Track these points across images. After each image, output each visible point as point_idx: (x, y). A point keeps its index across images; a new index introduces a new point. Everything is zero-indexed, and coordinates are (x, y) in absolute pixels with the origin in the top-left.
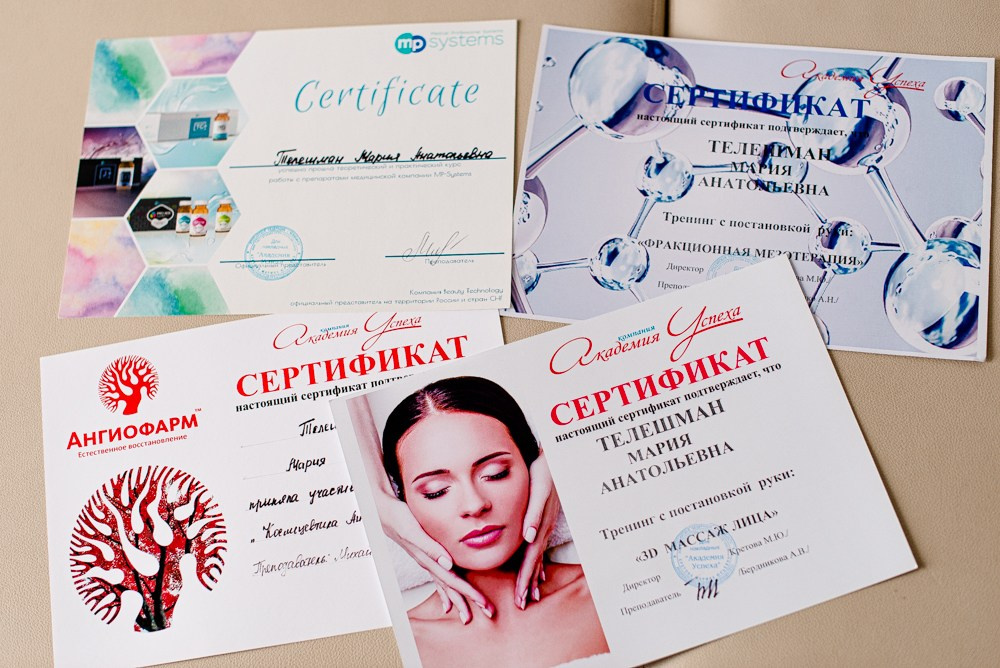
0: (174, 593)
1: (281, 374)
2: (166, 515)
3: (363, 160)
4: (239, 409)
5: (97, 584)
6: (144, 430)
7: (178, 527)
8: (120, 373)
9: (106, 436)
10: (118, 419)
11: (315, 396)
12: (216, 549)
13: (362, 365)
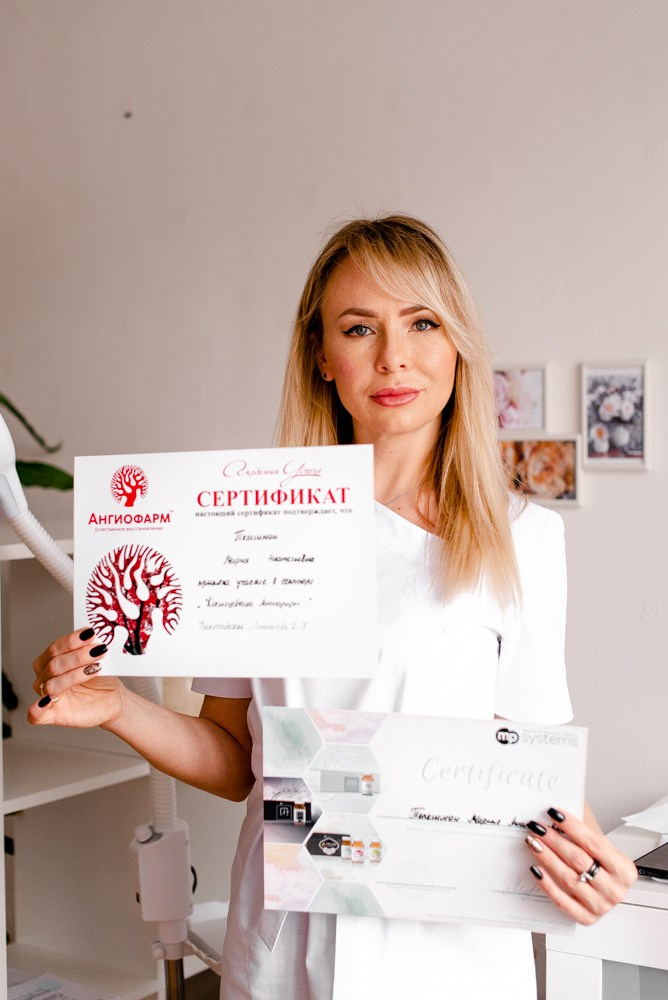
0: (147, 633)
1: (226, 494)
2: (145, 579)
4: (197, 515)
5: (101, 618)
6: (137, 519)
7: (152, 589)
8: (125, 476)
9: (113, 519)
11: (246, 514)
12: (175, 609)
13: (279, 497)
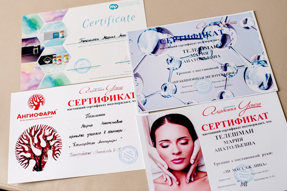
1: (81, 100)
3: (105, 39)
4: (68, 110)
5: (23, 157)
6: (40, 114)
7: (48, 142)
8: (34, 98)
9: (29, 116)
10: (33, 111)
11: (91, 107)
12: (59, 149)
13: (105, 99)
